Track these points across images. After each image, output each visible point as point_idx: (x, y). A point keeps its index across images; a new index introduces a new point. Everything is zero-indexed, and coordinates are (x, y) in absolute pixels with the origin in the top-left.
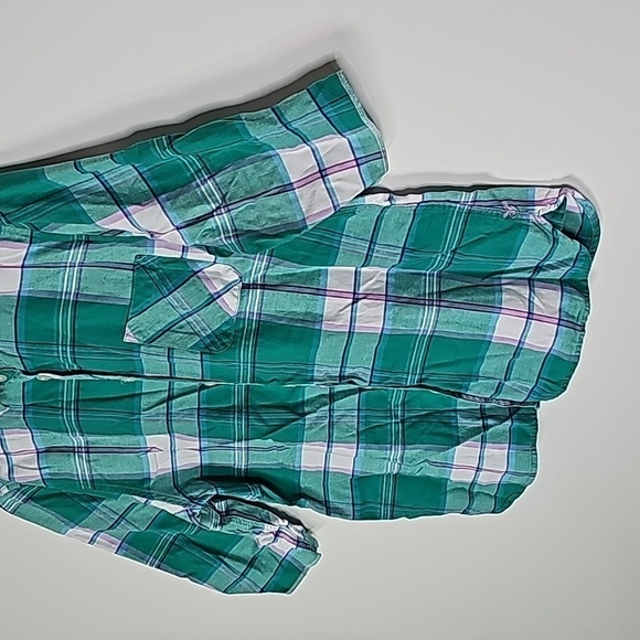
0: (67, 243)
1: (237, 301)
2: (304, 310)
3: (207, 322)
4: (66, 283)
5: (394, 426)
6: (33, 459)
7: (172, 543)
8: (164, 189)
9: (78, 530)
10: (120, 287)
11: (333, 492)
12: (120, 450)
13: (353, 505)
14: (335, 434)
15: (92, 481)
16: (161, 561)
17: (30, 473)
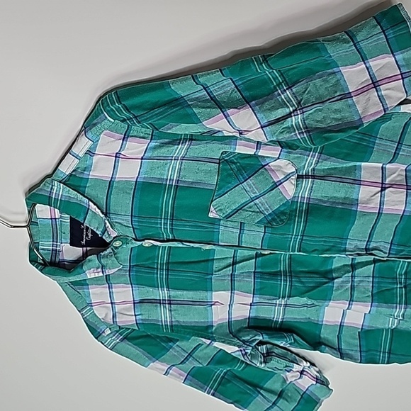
0: (176, 140)
1: (293, 187)
2: (343, 195)
3: (270, 204)
4: (170, 172)
5: (399, 290)
6: (130, 307)
7: (223, 377)
8: (254, 97)
9: (157, 364)
10: (208, 176)
11: (345, 342)
12: (194, 303)
13: (361, 351)
14: (355, 295)
15: (172, 326)
16: (215, 390)
17: (128, 319)
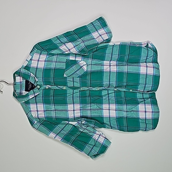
1: (86, 67)
2: (100, 69)
5: (124, 101)
10: (63, 66)
11: (112, 124)
13: (117, 126)
14: (110, 102)
15: (56, 118)
16: (72, 144)
17: (42, 115)
